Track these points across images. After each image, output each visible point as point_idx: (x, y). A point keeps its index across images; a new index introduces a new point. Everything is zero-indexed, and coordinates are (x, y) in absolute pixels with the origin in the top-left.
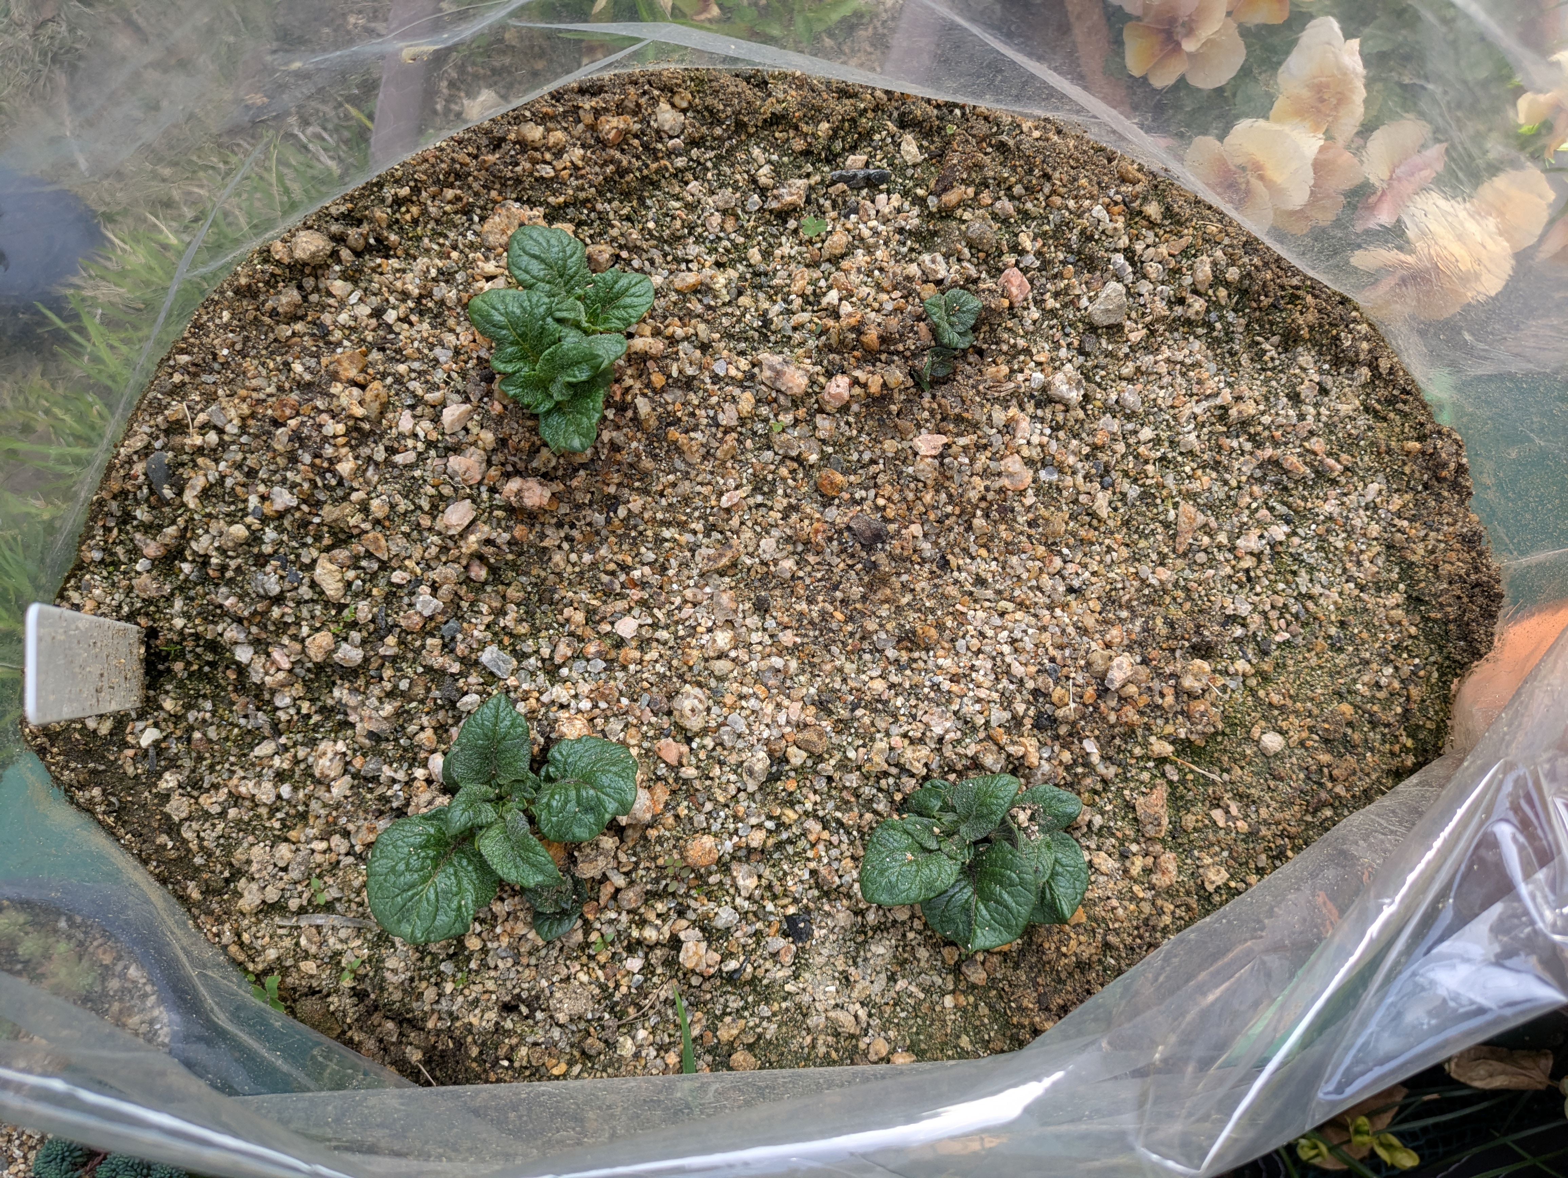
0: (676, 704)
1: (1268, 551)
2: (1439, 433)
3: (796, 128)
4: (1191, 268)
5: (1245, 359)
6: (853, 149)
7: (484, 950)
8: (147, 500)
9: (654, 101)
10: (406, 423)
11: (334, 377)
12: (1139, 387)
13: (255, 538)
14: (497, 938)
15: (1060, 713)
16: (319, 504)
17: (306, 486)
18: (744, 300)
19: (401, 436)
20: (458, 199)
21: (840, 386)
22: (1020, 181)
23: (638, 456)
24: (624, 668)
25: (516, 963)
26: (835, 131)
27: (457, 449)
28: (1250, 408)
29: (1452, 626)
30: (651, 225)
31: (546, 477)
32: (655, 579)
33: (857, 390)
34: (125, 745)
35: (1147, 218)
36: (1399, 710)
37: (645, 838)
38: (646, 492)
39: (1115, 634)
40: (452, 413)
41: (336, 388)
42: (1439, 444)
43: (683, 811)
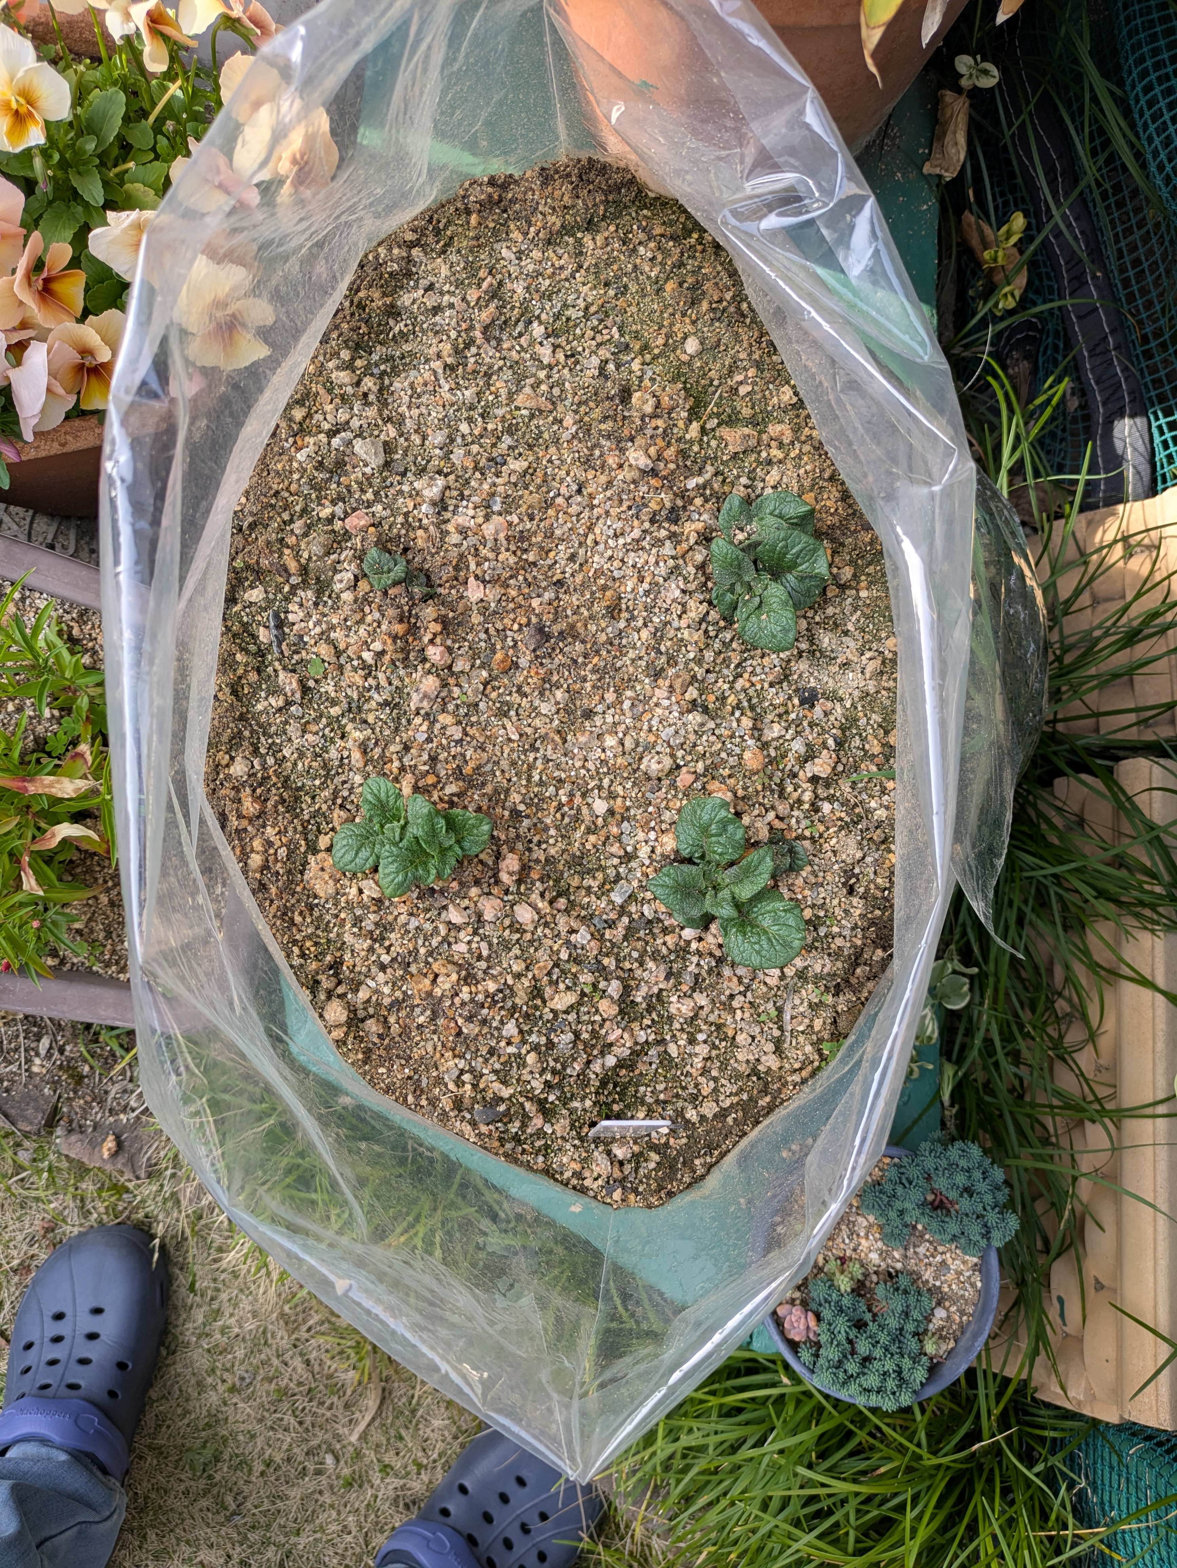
0: (654, 775)
1: (551, 340)
2: (464, 197)
3: (240, 678)
4: (340, 387)
5: (407, 347)
6: (254, 637)
7: (813, 906)
8: (505, 1124)
9: (228, 777)
10: (462, 948)
11: (429, 994)
12: (429, 431)
13: (536, 1048)
14: (805, 897)
15: (668, 505)
16: (514, 1007)
17: (503, 1013)
18: (371, 719)
19: (470, 951)
20: (301, 914)
21: (435, 653)
22: (279, 514)
23: (484, 795)
24: (628, 809)
25: (822, 885)
26: (242, 649)
27: (479, 915)
28: (446, 348)
29: (610, 198)
30: (317, 782)
31: (498, 856)
32: (568, 787)
33: (438, 640)
34: (667, 1145)
35: (305, 418)
36: (671, 243)
37: (743, 798)
38: (507, 791)
39: (612, 461)
40: (455, 916)
41: (438, 992)
42: (472, 198)
43: (727, 772)
